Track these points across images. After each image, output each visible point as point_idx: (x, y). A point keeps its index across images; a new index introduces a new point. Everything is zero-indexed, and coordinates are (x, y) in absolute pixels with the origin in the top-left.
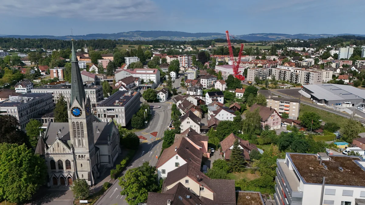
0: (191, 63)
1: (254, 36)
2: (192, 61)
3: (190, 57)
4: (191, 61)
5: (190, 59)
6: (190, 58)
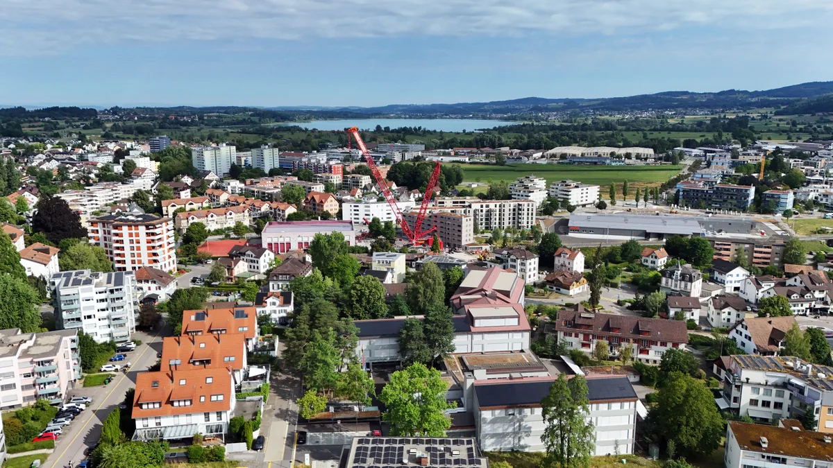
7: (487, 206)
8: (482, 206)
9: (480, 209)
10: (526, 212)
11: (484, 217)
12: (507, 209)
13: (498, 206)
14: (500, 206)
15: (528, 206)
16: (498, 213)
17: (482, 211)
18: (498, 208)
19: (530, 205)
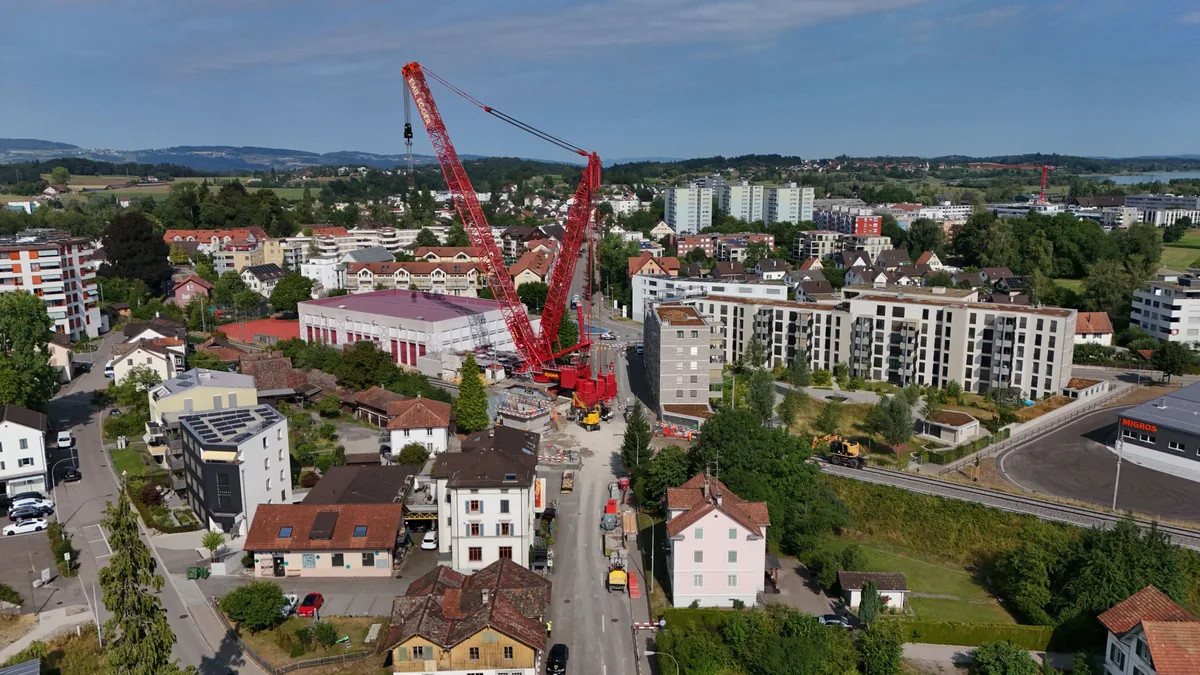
0: (86, 295)
1: (188, 154)
2: (91, 281)
3: (75, 251)
4: (85, 283)
5: (77, 267)
6: (76, 261)
7: (898, 312)
8: (881, 311)
9: (876, 318)
10: (1029, 346)
11: (886, 342)
12: (960, 325)
13: (933, 315)
14: (940, 316)
15: (1040, 326)
16: (931, 337)
17: (880, 324)
18: (932, 322)
19: (1047, 325)
